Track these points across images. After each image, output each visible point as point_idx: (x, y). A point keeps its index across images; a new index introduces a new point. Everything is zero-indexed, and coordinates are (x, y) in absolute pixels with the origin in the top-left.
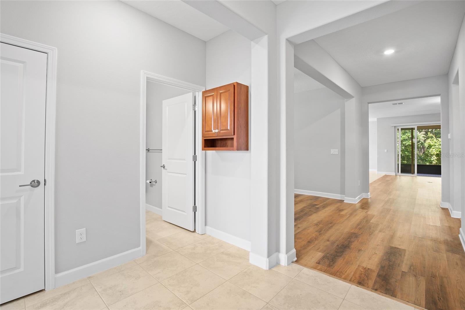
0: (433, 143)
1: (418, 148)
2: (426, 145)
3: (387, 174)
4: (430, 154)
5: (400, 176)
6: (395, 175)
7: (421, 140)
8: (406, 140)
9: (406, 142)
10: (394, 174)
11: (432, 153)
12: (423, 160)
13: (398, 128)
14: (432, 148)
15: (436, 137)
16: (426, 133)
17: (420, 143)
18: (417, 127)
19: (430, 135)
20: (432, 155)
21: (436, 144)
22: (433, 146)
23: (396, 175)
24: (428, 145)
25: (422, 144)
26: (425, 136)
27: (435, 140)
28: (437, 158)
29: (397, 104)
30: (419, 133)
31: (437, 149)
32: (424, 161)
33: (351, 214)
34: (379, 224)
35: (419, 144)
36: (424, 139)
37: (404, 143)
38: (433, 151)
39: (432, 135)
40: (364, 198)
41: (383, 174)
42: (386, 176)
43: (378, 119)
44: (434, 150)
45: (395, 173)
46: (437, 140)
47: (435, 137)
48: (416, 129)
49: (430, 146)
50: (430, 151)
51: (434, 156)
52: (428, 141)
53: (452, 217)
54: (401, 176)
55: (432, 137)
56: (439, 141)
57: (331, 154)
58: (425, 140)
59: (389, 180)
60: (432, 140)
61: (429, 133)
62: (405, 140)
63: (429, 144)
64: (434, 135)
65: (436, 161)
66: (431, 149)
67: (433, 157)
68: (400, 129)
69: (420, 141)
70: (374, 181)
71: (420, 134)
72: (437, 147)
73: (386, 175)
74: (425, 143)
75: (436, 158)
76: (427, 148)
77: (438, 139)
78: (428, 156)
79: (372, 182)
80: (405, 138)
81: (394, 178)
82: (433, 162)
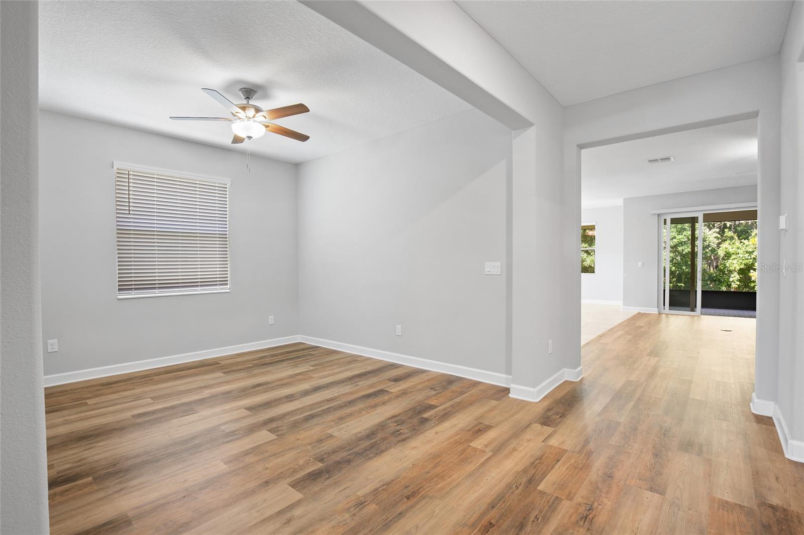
0: (733, 249)
1: (705, 258)
2: (721, 253)
3: (641, 312)
4: (728, 270)
5: (667, 315)
6: (657, 313)
7: (712, 244)
8: (683, 243)
9: (683, 248)
10: (654, 311)
11: (731, 268)
12: (715, 281)
13: (665, 218)
14: (732, 258)
15: (739, 238)
16: (722, 231)
17: (710, 249)
18: (704, 214)
19: (728, 233)
20: (731, 272)
21: (739, 251)
22: (733, 254)
23: (660, 313)
24: (724, 253)
25: (713, 251)
26: (719, 236)
27: (737, 243)
28: (740, 277)
29: (657, 160)
30: (708, 230)
31: (741, 261)
32: (717, 283)
33: (497, 451)
34: (561, 500)
35: (708, 250)
36: (718, 241)
37: (680, 249)
38: (735, 264)
39: (733, 234)
40: (566, 381)
41: (634, 310)
42: (640, 316)
43: (625, 200)
44: (735, 261)
45: (657, 309)
46: (741, 242)
47: (737, 238)
48: (701, 219)
49: (728, 256)
50: (727, 265)
51: (736, 273)
52: (725, 245)
53: (787, 456)
54: (670, 316)
55: (732, 238)
56: (745, 245)
57: (486, 273)
58: (719, 244)
59: (642, 327)
60: (732, 243)
61: (726, 230)
62: (681, 243)
63: (726, 252)
64: (736, 235)
65: (738, 283)
66: (730, 261)
67: (732, 276)
68: (669, 222)
69: (709, 245)
70: (610, 330)
71: (710, 232)
72: (741, 256)
73: (639, 313)
74: (718, 249)
75: (738, 277)
76: (723, 259)
77: (743, 241)
78: (724, 273)
79: (605, 330)
80: (683, 240)
81: (654, 321)
82: (732, 283)
